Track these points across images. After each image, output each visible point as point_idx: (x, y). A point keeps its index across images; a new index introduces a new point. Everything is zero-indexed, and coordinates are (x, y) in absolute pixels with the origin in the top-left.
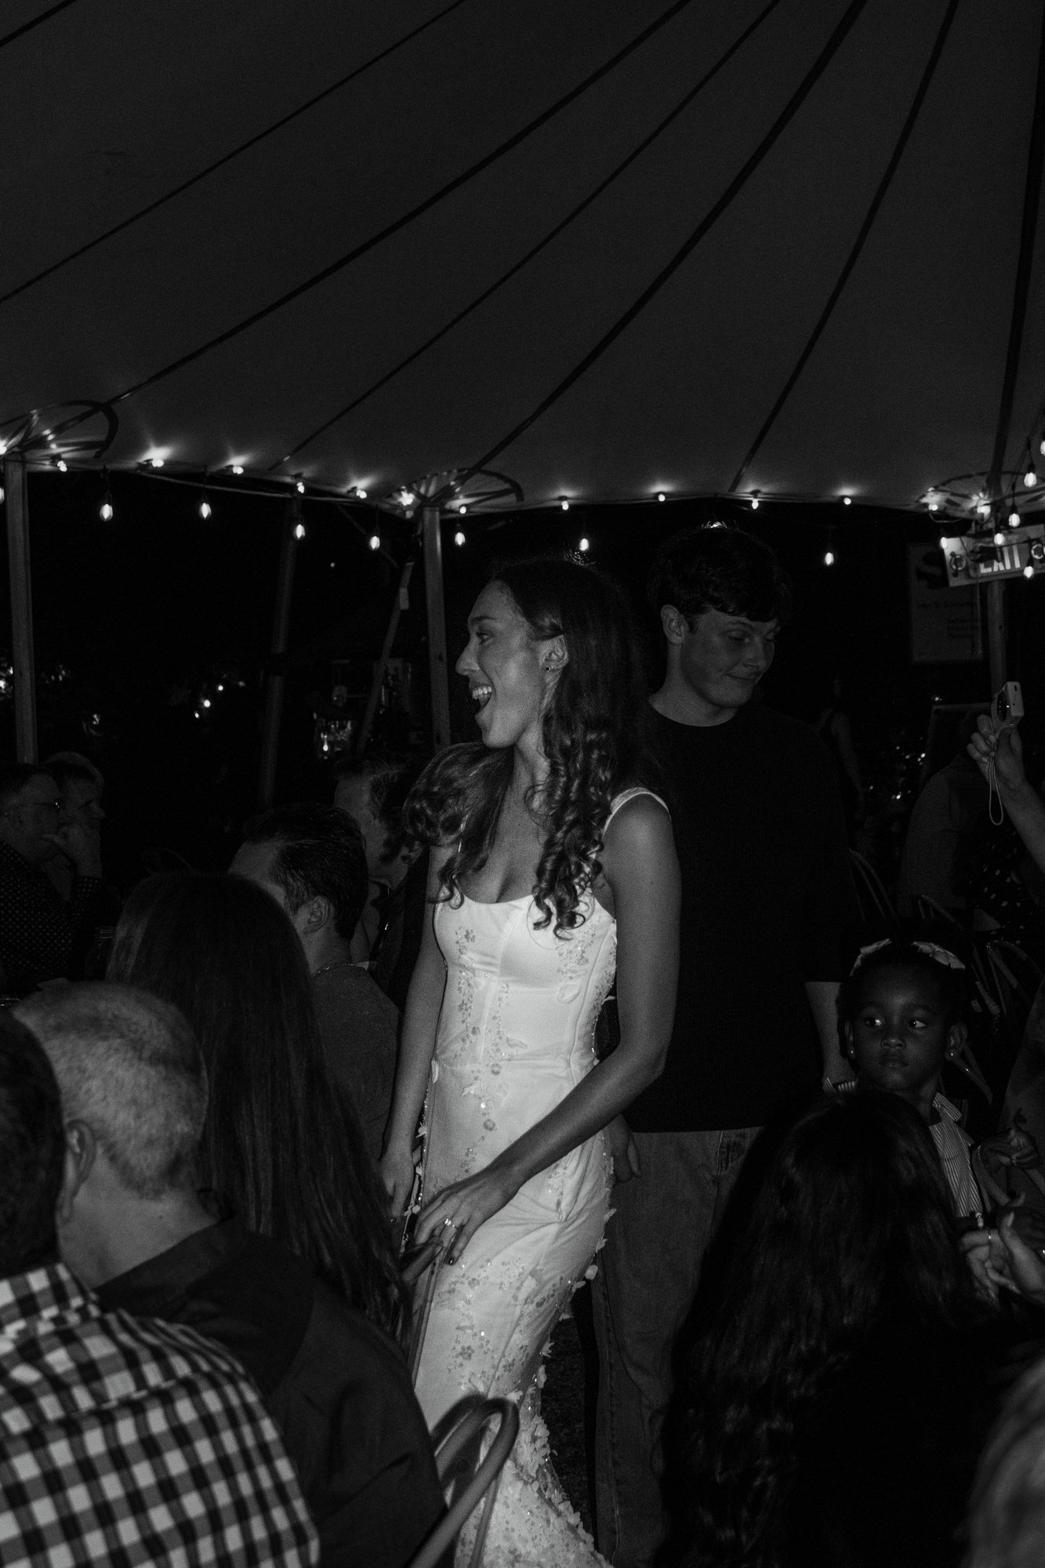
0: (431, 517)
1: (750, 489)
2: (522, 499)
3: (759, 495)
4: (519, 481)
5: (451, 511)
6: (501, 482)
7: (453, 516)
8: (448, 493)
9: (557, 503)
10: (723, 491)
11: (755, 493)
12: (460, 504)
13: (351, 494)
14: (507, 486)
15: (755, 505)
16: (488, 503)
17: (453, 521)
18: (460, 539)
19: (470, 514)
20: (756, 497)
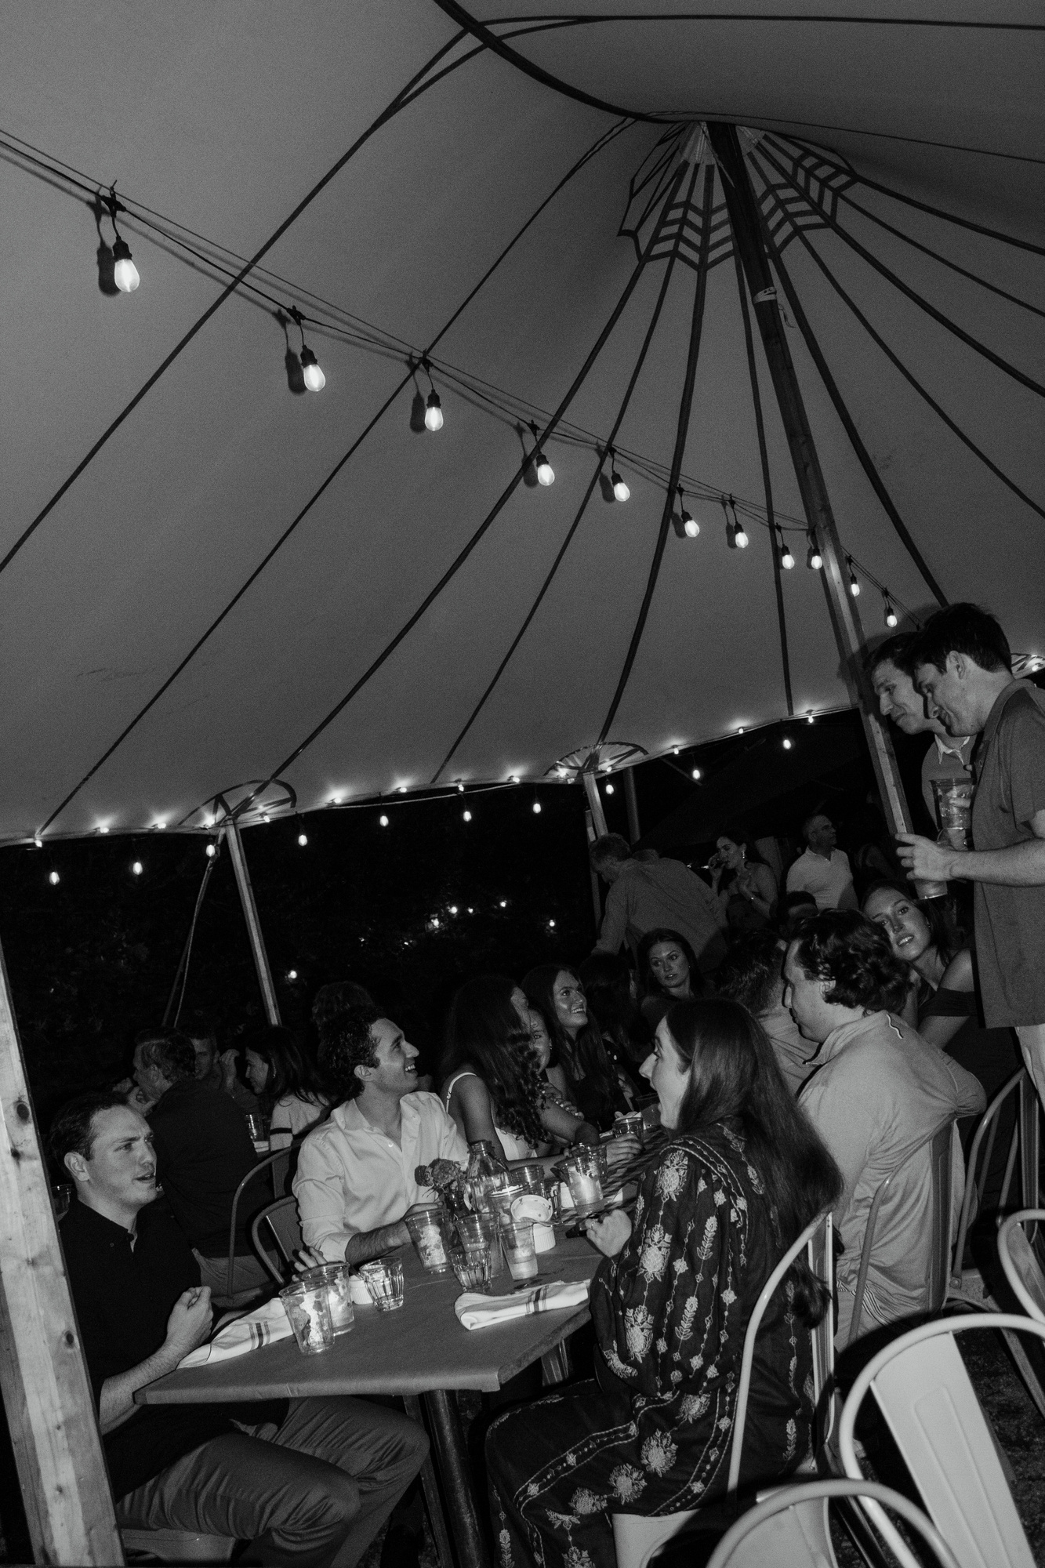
0: (590, 779)
1: (807, 708)
2: (647, 753)
3: (813, 713)
4: (636, 743)
5: (602, 772)
6: (624, 746)
7: (603, 775)
8: (593, 760)
9: (670, 751)
10: (785, 715)
11: (810, 712)
12: (607, 766)
13: (510, 781)
14: (630, 748)
15: (811, 720)
16: (625, 761)
17: (604, 778)
18: (610, 789)
19: (615, 771)
20: (810, 715)
